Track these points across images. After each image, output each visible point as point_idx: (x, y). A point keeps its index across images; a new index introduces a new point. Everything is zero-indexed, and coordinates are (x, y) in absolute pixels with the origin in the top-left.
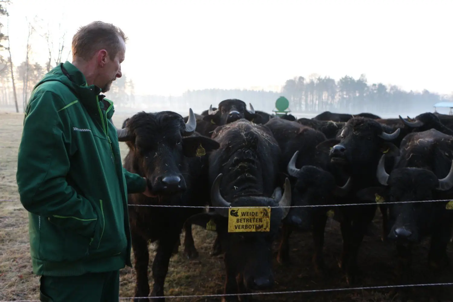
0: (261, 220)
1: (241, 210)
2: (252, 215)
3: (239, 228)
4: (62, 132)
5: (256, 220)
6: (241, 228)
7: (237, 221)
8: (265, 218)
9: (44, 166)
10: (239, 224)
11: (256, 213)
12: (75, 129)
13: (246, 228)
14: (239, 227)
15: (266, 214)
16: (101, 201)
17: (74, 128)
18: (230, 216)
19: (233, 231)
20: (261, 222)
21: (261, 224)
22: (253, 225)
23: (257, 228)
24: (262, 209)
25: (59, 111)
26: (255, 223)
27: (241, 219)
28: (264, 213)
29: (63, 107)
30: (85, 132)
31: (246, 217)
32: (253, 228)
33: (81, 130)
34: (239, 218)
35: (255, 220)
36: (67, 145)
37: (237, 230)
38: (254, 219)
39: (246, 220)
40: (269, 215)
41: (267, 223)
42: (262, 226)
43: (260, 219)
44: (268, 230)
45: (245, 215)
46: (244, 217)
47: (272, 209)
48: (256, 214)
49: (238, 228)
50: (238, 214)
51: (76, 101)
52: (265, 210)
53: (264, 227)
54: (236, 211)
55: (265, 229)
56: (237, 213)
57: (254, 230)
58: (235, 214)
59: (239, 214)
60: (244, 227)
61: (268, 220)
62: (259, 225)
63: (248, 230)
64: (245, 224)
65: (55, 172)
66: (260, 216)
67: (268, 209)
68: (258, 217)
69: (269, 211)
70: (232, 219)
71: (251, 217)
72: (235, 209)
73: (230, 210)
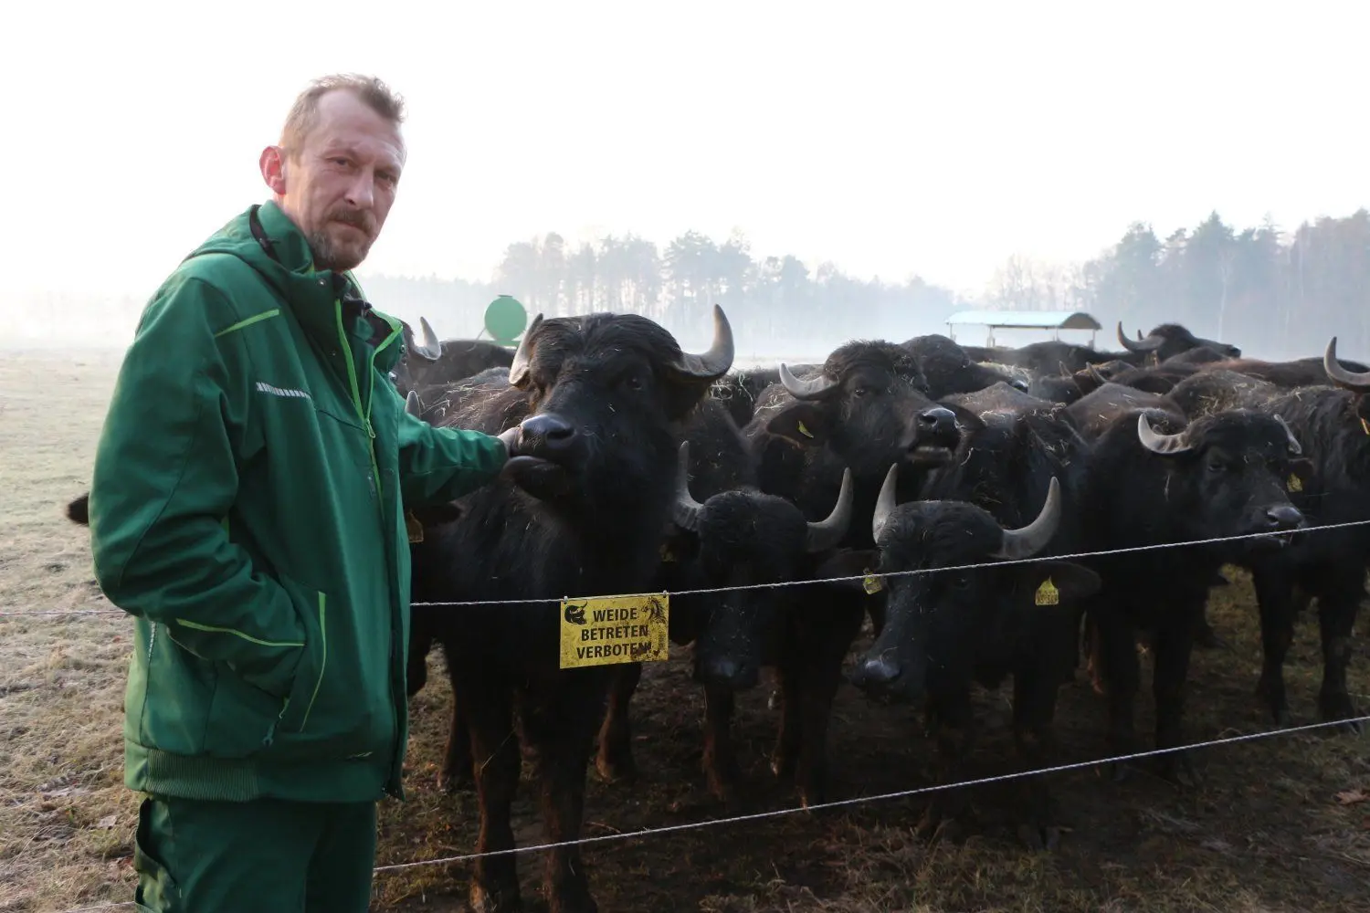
0: (644, 630)
1: (592, 604)
2: (622, 619)
3: (588, 657)
5: (633, 631)
6: (593, 654)
7: (583, 635)
8: (654, 624)
10: (589, 643)
11: (632, 610)
12: (261, 389)
13: (605, 655)
14: (588, 652)
15: (657, 613)
17: (258, 384)
18: (564, 624)
19: (572, 663)
20: (646, 634)
21: (645, 640)
22: (625, 645)
23: (635, 652)
24: (646, 599)
26: (630, 640)
27: (592, 630)
28: (653, 610)
31: (607, 624)
32: (626, 653)
33: (281, 392)
34: (588, 626)
35: (630, 631)
37: (584, 662)
38: (627, 628)
39: (605, 632)
40: (666, 614)
41: (661, 638)
42: (648, 646)
43: (642, 627)
44: (664, 655)
45: (602, 620)
46: (599, 624)
47: (671, 597)
48: (632, 614)
49: (585, 654)
50: (585, 617)
52: (655, 601)
53: (654, 647)
54: (579, 610)
55: (656, 653)
56: (582, 613)
57: (627, 659)
58: (576, 617)
59: (588, 616)
60: (602, 652)
61: (664, 628)
62: (640, 644)
63: (613, 660)
64: (603, 643)
66: (643, 617)
67: (663, 598)
68: (638, 622)
69: (665, 603)
70: (570, 634)
71: (619, 623)
72: (578, 602)
73: (563, 608)
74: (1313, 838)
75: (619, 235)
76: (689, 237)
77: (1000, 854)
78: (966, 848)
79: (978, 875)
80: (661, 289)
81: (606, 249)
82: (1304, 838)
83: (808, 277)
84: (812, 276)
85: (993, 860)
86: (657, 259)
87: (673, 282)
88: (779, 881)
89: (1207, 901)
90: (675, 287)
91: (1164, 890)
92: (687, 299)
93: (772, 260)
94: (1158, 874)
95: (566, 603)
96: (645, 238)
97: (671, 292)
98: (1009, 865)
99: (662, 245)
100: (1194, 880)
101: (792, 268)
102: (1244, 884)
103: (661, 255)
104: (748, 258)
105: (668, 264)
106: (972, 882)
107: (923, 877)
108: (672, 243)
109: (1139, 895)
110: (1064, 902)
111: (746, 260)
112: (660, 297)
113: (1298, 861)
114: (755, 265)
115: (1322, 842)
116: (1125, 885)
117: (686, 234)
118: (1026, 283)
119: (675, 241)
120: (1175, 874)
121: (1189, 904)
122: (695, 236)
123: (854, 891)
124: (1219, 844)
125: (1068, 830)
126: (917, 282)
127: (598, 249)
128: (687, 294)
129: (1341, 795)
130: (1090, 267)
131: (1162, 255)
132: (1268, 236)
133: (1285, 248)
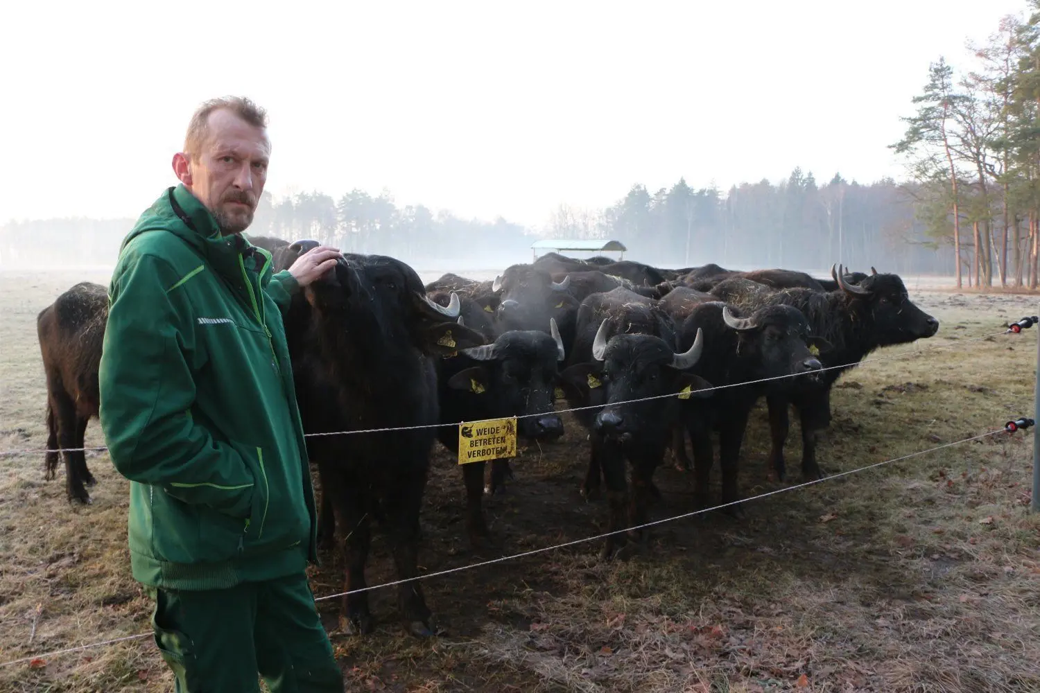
0: (503, 440)
1: (476, 426)
2: (492, 433)
3: (474, 457)
4: (175, 330)
5: (498, 440)
6: (476, 455)
7: (471, 444)
8: (509, 436)
9: (148, 396)
10: (474, 448)
11: (497, 428)
12: (201, 322)
13: (483, 455)
14: (474, 454)
15: (510, 430)
16: (259, 450)
17: (199, 319)
18: (461, 437)
19: (465, 461)
20: (504, 442)
21: (504, 445)
22: (493, 449)
23: (498, 453)
24: (504, 421)
25: (170, 290)
26: (496, 445)
27: (476, 441)
28: (508, 429)
29: (176, 283)
30: (221, 324)
31: (484, 437)
32: (493, 453)
33: (215, 321)
34: (473, 439)
35: (496, 440)
36: (187, 353)
37: (472, 460)
38: (494, 439)
39: (482, 442)
40: (515, 430)
41: (512, 444)
42: (505, 449)
43: (502, 438)
44: (514, 454)
45: (481, 435)
46: (480, 437)
47: (518, 419)
49: (472, 456)
50: (472, 433)
51: (202, 268)
52: (509, 422)
53: (508, 450)
54: (469, 429)
55: (510, 453)
56: (471, 431)
57: (494, 457)
58: (467, 434)
59: (474, 433)
60: (481, 453)
61: (514, 437)
62: (501, 448)
63: (486, 458)
64: (481, 448)
65: (168, 406)
66: (502, 432)
67: (514, 420)
68: (500, 435)
69: (515, 423)
70: (464, 442)
71: (490, 436)
72: (468, 424)
73: (461, 428)
74: (813, 541)
75: (309, 192)
76: (354, 194)
77: (650, 565)
78: (630, 563)
79: (642, 577)
80: (336, 227)
81: (300, 201)
82: (809, 542)
83: (433, 218)
84: (435, 218)
85: (648, 568)
86: (333, 206)
87: (345, 222)
88: (529, 590)
89: (768, 580)
90: (345, 226)
91: (746, 576)
92: (354, 233)
93: (410, 207)
94: (740, 568)
95: (462, 425)
97: (343, 228)
98: (657, 570)
99: (337, 199)
100: (759, 569)
101: (423, 213)
102: (788, 568)
103: (336, 204)
104: (393, 207)
105: (341, 211)
106: (640, 581)
107: (612, 579)
108: (344, 198)
109: (732, 580)
110: (692, 588)
111: (391, 208)
112: (336, 232)
113: (809, 554)
114: (397, 211)
115: (817, 543)
116: (724, 576)
117: (353, 191)
118: (571, 222)
119: (345, 195)
120: (749, 567)
121: (760, 583)
122: (359, 193)
123: (575, 592)
124: (766, 549)
125: (684, 548)
126: (501, 221)
127: (295, 201)
128: (354, 230)
129: (822, 517)
130: (609, 211)
131: (652, 205)
132: (713, 193)
133: (724, 201)
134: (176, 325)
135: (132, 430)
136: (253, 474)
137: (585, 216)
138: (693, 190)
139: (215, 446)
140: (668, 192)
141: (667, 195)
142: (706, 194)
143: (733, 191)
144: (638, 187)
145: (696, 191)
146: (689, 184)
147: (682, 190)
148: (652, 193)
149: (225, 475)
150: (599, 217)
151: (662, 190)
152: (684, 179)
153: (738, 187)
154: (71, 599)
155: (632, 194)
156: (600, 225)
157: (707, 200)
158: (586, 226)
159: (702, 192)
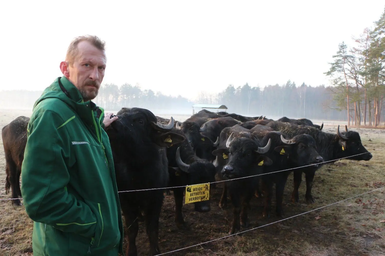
0: (204, 193)
1: (193, 187)
2: (199, 190)
3: (191, 200)
4: (61, 148)
5: (202, 193)
6: (192, 200)
7: (191, 195)
8: (206, 191)
9: (46, 181)
10: (192, 197)
11: (201, 188)
12: (73, 144)
13: (195, 200)
14: (192, 199)
15: (207, 188)
16: (99, 204)
17: (72, 142)
18: (186, 192)
19: (188, 202)
20: (204, 194)
21: (204, 195)
22: (200, 197)
23: (202, 198)
24: (205, 185)
25: (59, 128)
26: (201, 195)
27: (193, 193)
29: (61, 125)
30: (83, 144)
31: (196, 192)
32: (200, 199)
33: (79, 143)
35: (201, 193)
36: (66, 159)
37: (191, 202)
38: (200, 192)
39: (195, 194)
40: (209, 188)
41: (208, 195)
42: (205, 197)
44: (208, 199)
45: (195, 191)
46: (194, 192)
47: (210, 184)
48: (202, 189)
51: (74, 117)
52: (207, 185)
53: (206, 197)
54: (190, 188)
55: (206, 198)
56: (190, 189)
57: (200, 200)
58: (189, 190)
59: (192, 190)
60: (195, 199)
61: (208, 192)
62: (203, 196)
63: (197, 201)
64: (194, 196)
65: (56, 186)
67: (208, 184)
68: (203, 191)
69: (209, 186)
70: (188, 194)
71: (199, 191)
72: (190, 186)
73: (186, 188)
74: (314, 228)
75: (109, 84)
77: (251, 238)
78: (242, 237)
79: (248, 243)
80: (119, 97)
81: (106, 87)
82: (312, 228)
83: (154, 95)
84: (155, 95)
85: (249, 239)
86: (118, 90)
87: (122, 95)
88: (202, 248)
89: (299, 245)
90: (122, 97)
91: (289, 243)
92: (125, 99)
93: (146, 90)
94: (286, 240)
95: (187, 186)
96: (115, 84)
98: (253, 240)
99: (119, 86)
100: (295, 240)
101: (151, 92)
102: (306, 240)
103: (119, 89)
104: (140, 90)
105: (121, 91)
106: (247, 245)
107: (236, 244)
108: (122, 86)
109: (284, 245)
110: (268, 248)
112: (119, 98)
113: (313, 234)
114: (141, 92)
115: (316, 229)
116: (281, 243)
117: (125, 84)
118: (205, 98)
119: (122, 85)
120: (290, 239)
121: (296, 246)
122: (127, 84)
123: (221, 249)
124: (296, 231)
125: (263, 230)
126: (180, 96)
127: (104, 87)
128: (125, 98)
129: (316, 218)
130: (220, 94)
131: (236, 92)
132: (258, 89)
133: (262, 91)
134: (62, 146)
135: (37, 198)
136: (96, 217)
137: (211, 96)
138: (251, 87)
139: (78, 204)
140: (241, 88)
141: (241, 89)
142: (256, 89)
143: (266, 88)
144: (231, 85)
145: (252, 88)
146: (249, 85)
147: (247, 87)
148: (236, 88)
149: (83, 219)
150: (216, 96)
151: (239, 87)
152: (248, 83)
153: (267, 86)
154: (10, 249)
155: (228, 88)
156: (216, 99)
157: (256, 91)
158: (211, 99)
159: (254, 88)
